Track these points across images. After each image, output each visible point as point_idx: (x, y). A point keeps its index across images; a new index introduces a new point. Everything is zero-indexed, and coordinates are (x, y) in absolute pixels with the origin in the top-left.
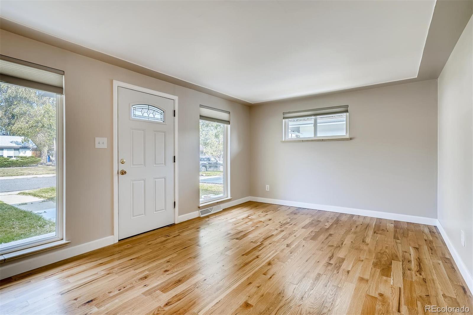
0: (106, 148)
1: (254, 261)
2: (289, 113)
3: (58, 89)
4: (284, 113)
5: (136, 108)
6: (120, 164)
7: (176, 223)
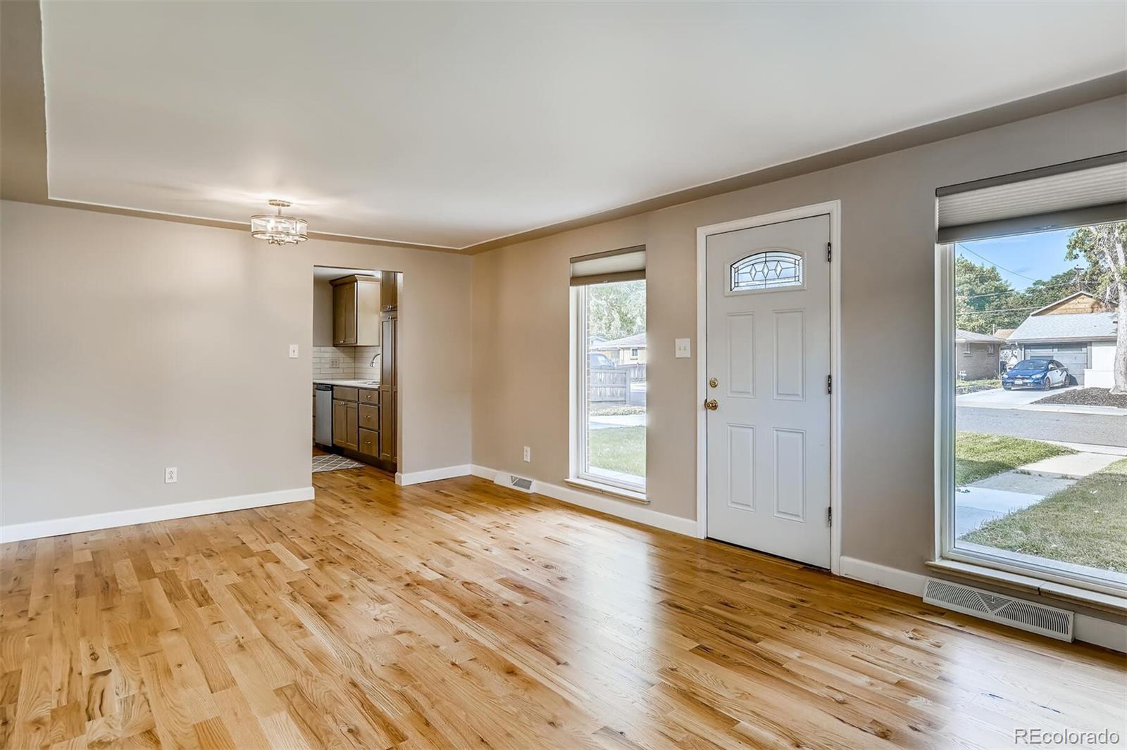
0: (689, 356)
1: (549, 659)
3: (639, 273)
5: (740, 268)
6: (709, 386)
7: (835, 571)
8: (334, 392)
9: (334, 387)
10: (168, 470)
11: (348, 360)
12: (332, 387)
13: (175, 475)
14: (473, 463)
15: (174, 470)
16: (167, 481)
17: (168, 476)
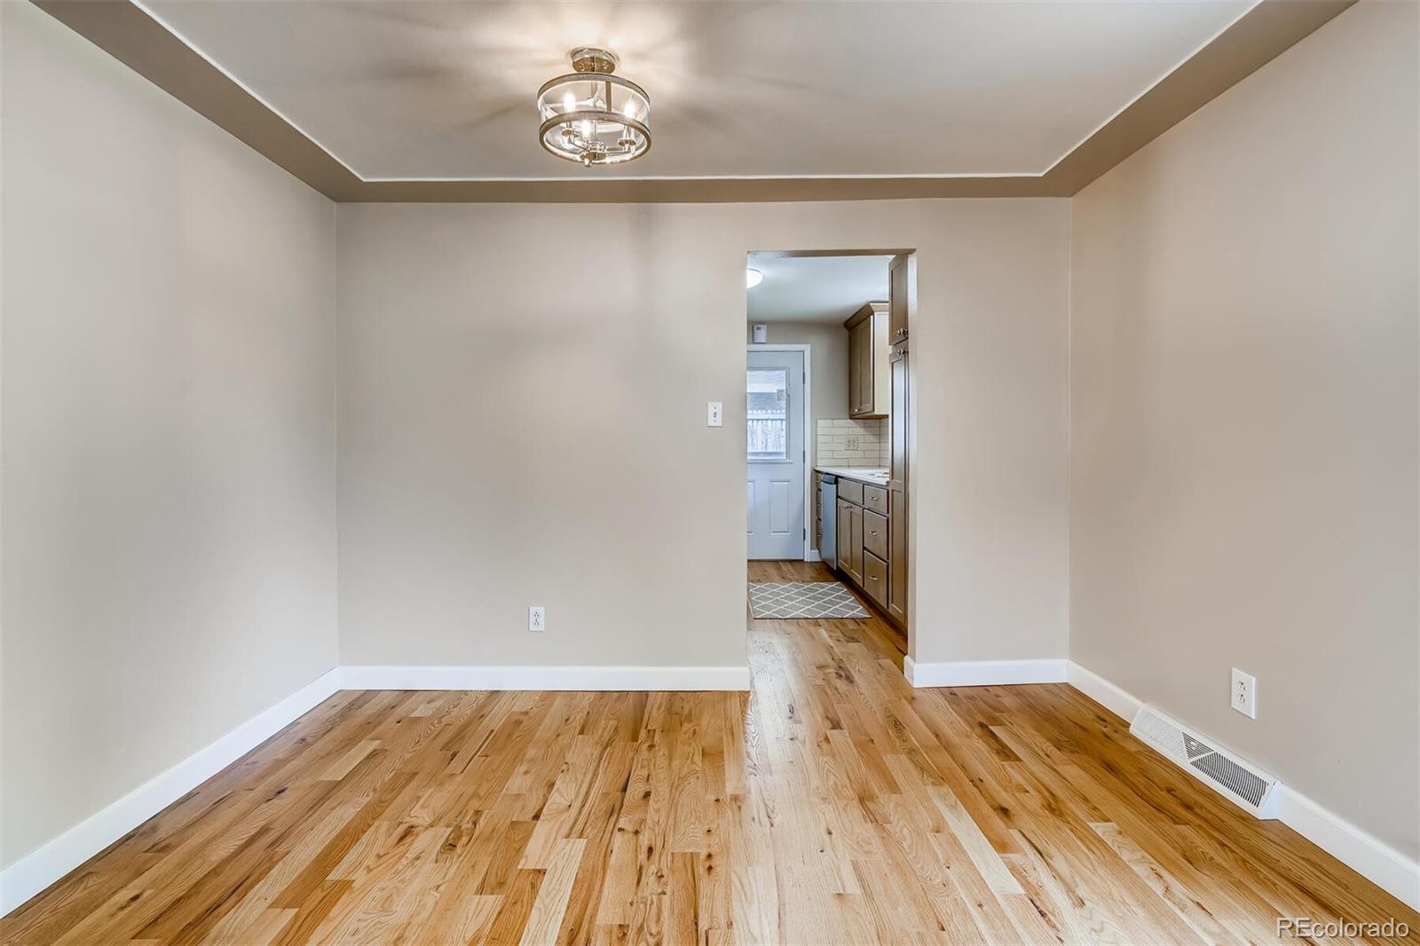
8: (839, 485)
9: (839, 479)
10: (533, 610)
11: (872, 439)
12: (837, 479)
13: (542, 620)
14: (1070, 659)
15: (541, 610)
16: (532, 628)
17: (532, 619)
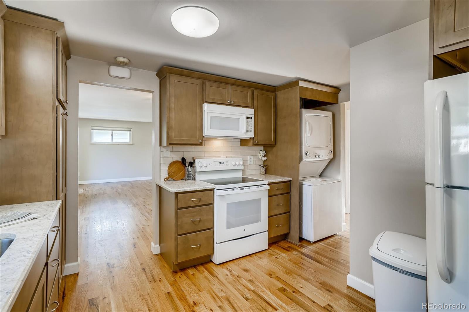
2: (96, 127)
4: (92, 126)
